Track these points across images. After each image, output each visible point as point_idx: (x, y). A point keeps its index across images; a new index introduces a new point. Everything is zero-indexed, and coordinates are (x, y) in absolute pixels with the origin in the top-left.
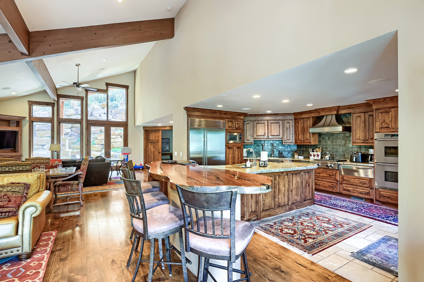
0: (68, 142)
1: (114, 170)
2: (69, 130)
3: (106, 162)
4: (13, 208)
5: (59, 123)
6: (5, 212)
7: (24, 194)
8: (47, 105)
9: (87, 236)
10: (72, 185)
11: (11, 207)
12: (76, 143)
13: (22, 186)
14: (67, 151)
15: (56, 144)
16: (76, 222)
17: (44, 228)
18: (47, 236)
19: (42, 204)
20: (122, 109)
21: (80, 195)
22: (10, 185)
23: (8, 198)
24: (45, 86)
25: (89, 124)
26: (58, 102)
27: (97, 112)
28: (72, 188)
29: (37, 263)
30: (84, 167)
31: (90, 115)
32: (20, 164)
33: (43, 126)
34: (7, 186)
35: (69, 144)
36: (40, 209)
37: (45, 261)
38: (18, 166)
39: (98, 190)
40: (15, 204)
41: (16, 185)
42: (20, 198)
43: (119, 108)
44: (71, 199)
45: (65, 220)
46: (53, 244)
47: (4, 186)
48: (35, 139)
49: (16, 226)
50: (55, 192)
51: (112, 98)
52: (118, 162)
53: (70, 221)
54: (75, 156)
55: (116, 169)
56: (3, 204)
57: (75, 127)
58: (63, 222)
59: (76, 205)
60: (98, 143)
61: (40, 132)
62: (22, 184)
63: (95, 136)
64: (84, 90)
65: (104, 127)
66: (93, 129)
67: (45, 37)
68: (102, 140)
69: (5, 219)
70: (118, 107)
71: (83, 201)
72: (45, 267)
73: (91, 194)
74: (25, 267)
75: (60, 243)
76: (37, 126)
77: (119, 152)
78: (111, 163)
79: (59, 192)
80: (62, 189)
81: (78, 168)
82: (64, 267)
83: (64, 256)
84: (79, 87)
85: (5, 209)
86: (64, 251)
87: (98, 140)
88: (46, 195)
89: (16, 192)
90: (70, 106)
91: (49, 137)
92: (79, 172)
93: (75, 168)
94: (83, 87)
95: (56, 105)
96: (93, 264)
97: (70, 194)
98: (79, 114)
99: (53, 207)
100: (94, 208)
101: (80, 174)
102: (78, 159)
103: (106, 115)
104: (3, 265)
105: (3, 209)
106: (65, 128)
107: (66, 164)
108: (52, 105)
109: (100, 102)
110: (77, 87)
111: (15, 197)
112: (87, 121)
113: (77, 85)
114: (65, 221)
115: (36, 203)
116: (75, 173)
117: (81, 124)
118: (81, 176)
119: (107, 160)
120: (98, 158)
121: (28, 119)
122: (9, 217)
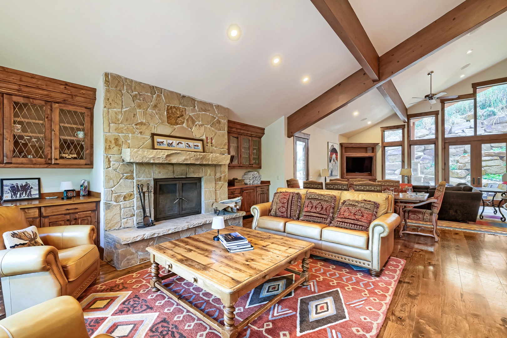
0: (421, 167)
1: (488, 205)
2: (422, 154)
3: (473, 191)
4: (365, 223)
5: (410, 146)
6: (360, 225)
7: (374, 213)
8: (397, 129)
9: (443, 282)
10: (424, 214)
11: (364, 222)
12: (430, 167)
13: (373, 204)
14: (419, 177)
15: (407, 168)
16: (428, 259)
17: (393, 252)
18: (396, 262)
19: (390, 226)
20: (503, 116)
21: (434, 229)
22: (363, 202)
23: (362, 213)
24: (395, 108)
25: (446, 144)
26: (408, 123)
27: (459, 127)
28: (424, 217)
29: (385, 286)
30: (440, 194)
31: (448, 133)
32: (372, 184)
33: (394, 151)
34: (361, 202)
35: (421, 169)
36: (387, 230)
37: (392, 288)
38: (371, 186)
39: (460, 228)
40: (367, 220)
41: (368, 202)
42: (370, 216)
43: (496, 117)
44: (423, 231)
45: (415, 251)
46: (401, 273)
47: (359, 202)
48: (387, 164)
49: (367, 241)
50: (404, 218)
51: (483, 104)
52: (495, 195)
53: (421, 255)
54: (429, 183)
55: (493, 203)
56: (358, 217)
57: (428, 149)
58: (413, 253)
59: (429, 239)
60: (460, 167)
61: (391, 157)
62: (372, 202)
63: (455, 159)
64: (439, 100)
65: (470, 145)
66: (452, 149)
67: (393, 55)
68: (467, 164)
69: (359, 232)
70: (495, 115)
71: (438, 236)
72: (391, 294)
73: (451, 231)
74: (374, 284)
75: (408, 276)
76: (389, 151)
77: (498, 180)
78: (482, 194)
79: (408, 219)
80: (412, 216)
81: (432, 195)
82: (412, 306)
83: (413, 292)
84: (432, 99)
85: (360, 222)
86: (413, 287)
87: (460, 163)
88: (393, 218)
89: (367, 209)
90: (422, 127)
91: (399, 161)
92: (432, 200)
93: (427, 195)
94: (437, 98)
95: (406, 126)
96: (452, 325)
97: (421, 224)
98: (433, 134)
99: (403, 233)
100: (454, 249)
101: (434, 202)
102: (431, 186)
103: (473, 129)
104: (358, 272)
105: (358, 222)
106: (417, 151)
107: (416, 189)
108: (402, 127)
109: (463, 114)
110: (429, 100)
111: (367, 214)
112: (444, 139)
113: (430, 97)
114: (415, 253)
115: (383, 223)
116: (427, 200)
117: (435, 144)
118: (435, 205)
119: (475, 190)
120: (461, 186)
121: (380, 144)
122: (362, 230)
